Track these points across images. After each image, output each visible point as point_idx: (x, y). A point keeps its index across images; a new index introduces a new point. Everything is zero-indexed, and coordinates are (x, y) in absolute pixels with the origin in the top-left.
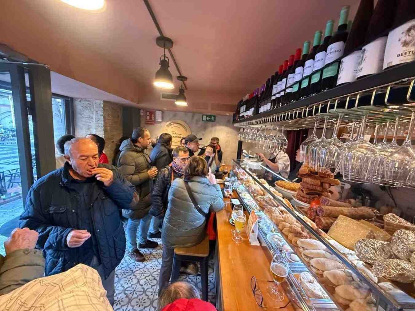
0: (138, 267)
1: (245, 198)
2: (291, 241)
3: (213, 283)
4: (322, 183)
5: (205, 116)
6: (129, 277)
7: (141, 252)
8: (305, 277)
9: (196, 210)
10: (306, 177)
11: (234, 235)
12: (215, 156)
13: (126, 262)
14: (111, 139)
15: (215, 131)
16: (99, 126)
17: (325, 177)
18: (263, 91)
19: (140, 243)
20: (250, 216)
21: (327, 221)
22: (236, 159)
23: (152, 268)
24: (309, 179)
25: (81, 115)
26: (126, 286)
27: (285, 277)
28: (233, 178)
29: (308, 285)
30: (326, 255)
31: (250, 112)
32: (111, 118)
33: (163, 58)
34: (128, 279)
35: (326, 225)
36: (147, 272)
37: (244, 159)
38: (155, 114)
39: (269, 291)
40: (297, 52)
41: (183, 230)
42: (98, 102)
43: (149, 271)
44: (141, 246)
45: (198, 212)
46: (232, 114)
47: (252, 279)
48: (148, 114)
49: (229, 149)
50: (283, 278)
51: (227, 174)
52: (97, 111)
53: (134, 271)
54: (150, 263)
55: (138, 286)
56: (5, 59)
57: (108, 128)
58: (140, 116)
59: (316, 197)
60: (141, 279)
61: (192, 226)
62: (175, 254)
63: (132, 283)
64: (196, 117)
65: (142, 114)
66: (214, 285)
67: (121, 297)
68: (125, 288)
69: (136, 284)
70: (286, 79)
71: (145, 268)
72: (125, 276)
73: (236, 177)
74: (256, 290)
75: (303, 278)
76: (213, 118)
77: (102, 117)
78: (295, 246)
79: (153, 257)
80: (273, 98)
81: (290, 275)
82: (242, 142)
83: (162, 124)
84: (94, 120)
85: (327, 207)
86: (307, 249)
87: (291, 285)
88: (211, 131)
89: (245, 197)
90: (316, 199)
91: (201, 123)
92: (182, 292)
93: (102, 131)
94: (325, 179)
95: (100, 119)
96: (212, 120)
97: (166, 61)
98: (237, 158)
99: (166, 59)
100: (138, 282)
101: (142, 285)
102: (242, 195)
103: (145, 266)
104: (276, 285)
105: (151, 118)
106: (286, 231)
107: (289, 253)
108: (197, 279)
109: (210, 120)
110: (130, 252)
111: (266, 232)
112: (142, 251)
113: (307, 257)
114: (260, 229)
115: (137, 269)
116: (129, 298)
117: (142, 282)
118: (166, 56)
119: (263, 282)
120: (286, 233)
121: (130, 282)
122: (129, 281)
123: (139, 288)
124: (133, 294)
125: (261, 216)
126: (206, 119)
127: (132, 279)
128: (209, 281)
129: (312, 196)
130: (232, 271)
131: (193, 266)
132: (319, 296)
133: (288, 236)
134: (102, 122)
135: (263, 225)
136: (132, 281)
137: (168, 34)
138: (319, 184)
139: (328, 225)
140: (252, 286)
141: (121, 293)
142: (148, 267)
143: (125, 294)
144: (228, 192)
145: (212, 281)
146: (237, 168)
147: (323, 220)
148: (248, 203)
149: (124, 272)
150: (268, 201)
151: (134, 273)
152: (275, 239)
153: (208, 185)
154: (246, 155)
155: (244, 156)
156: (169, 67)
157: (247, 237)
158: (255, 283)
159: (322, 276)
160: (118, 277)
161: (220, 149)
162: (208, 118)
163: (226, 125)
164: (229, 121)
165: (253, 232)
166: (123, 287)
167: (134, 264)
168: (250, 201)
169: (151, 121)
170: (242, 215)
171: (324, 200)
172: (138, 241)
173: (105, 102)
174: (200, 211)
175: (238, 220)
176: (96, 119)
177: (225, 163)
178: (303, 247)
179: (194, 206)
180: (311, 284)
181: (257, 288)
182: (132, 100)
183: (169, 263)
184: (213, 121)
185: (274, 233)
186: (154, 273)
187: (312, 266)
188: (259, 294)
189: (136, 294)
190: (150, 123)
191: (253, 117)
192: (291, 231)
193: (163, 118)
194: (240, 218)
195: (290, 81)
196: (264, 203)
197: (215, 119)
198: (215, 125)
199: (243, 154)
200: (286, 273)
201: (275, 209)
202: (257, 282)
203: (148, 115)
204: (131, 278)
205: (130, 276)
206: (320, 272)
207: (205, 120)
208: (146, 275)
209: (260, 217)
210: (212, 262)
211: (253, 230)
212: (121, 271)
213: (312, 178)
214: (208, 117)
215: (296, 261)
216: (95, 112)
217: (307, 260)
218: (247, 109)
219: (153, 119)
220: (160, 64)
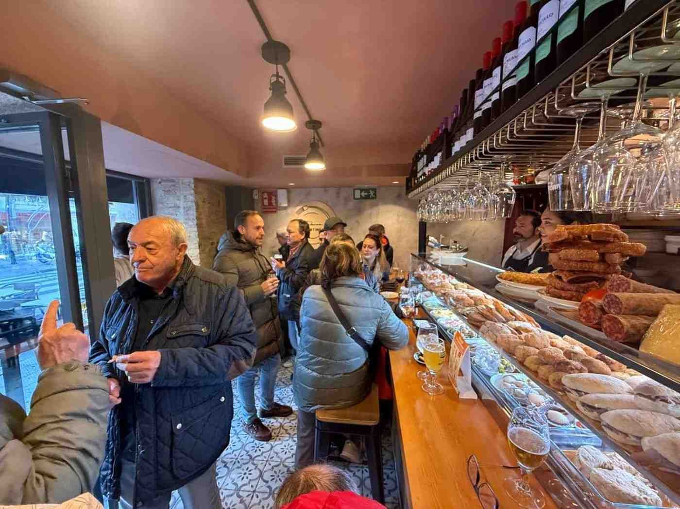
0: (260, 450)
1: (439, 318)
2: (547, 381)
3: (392, 479)
4: (602, 255)
5: (359, 191)
6: (245, 467)
7: (263, 423)
8: (591, 458)
9: (348, 337)
10: (565, 249)
11: (425, 380)
12: (380, 253)
13: (239, 441)
14: (209, 239)
15: (378, 214)
16: (189, 219)
17: (608, 242)
18: (456, 118)
19: (263, 409)
20: (453, 344)
21: (634, 321)
22: (417, 253)
23: (283, 451)
24: (573, 250)
25: (163, 204)
26: (240, 483)
27: (544, 455)
28: (414, 289)
29: (600, 472)
30: (637, 403)
31: (436, 163)
32: (207, 206)
33: (274, 79)
34: (243, 469)
35: (632, 331)
36: (275, 459)
37: (431, 252)
38: (276, 196)
39: (509, 486)
40: (518, 9)
41: (329, 377)
42: (186, 180)
43: (279, 457)
44: (265, 414)
45: (352, 340)
46: (404, 179)
47: (468, 462)
48: (266, 196)
49: (404, 243)
50: (539, 458)
51: (404, 282)
52: (185, 196)
53: (253, 457)
54: (280, 442)
55: (261, 483)
56: (26, 98)
57: (204, 221)
58: (253, 200)
59: (593, 286)
60: (265, 472)
61: (344, 366)
62: (318, 421)
63: (250, 477)
64: (344, 193)
65: (256, 197)
66: (396, 482)
67: (232, 502)
68: (239, 486)
69: (257, 479)
70: (500, 67)
71: (272, 451)
72: (239, 465)
73: (421, 286)
74: (479, 484)
75: (586, 459)
76: (372, 193)
77: (194, 204)
78: (557, 390)
79: (284, 431)
80: (478, 115)
81: (554, 452)
82: (426, 223)
83: (289, 210)
84: (182, 210)
85: (627, 294)
86: (586, 393)
87: (560, 474)
88: (370, 214)
89: (440, 316)
90: (594, 289)
91: (352, 204)
92: (320, 483)
93: (194, 226)
94: (609, 245)
95: (190, 207)
96: (370, 196)
97: (280, 83)
98: (420, 251)
99: (280, 80)
100: (261, 476)
101: (267, 482)
102: (434, 313)
103: (272, 447)
104: (525, 473)
105: (270, 204)
106: (532, 362)
107: (543, 409)
108: (363, 472)
109: (367, 197)
110: (246, 423)
111: (488, 373)
112: (266, 422)
113: (592, 408)
114: (475, 368)
115: (259, 453)
116: (245, 505)
117: (267, 476)
118: (280, 74)
119: (494, 468)
120: (533, 367)
121: (247, 475)
122: (245, 474)
123: (262, 486)
124: (252, 498)
125: (474, 345)
126: (361, 196)
127: (250, 471)
128: (385, 477)
129: (583, 285)
130: (427, 446)
131: (354, 446)
132: (634, 498)
133: (539, 371)
134: (193, 213)
135: (481, 358)
136: (250, 474)
137: (279, 35)
138: (598, 257)
139: (639, 331)
140: (472, 477)
141: (232, 495)
142: (278, 449)
143: (239, 496)
144: (407, 309)
145: (391, 476)
146: (420, 269)
147: (622, 321)
148: (448, 326)
149: (237, 459)
150: (485, 312)
151: (253, 460)
152: (510, 385)
153: (366, 290)
154: (433, 245)
155: (430, 246)
156: (286, 92)
157: (451, 385)
158: (476, 471)
159: (639, 449)
160: (228, 468)
161: (388, 244)
162: (363, 194)
163: (395, 203)
164: (399, 196)
165: (461, 373)
166: (236, 484)
167: (253, 444)
168: (449, 321)
169: (271, 207)
170: (438, 341)
171: (615, 283)
172: (259, 405)
173: (197, 181)
174: (357, 338)
175: (429, 349)
176: (184, 208)
177: (398, 266)
178: (577, 391)
179: (344, 330)
180: (606, 470)
181: (482, 481)
182: (238, 172)
183: (308, 440)
184: (373, 198)
185: (506, 374)
186: (287, 461)
187: (608, 426)
188: (489, 493)
189: (258, 497)
190: (269, 210)
191: (441, 166)
192: (545, 362)
193: (289, 201)
194: (432, 346)
195: (508, 65)
196: (479, 317)
197: (375, 194)
198: (376, 205)
199: (430, 244)
200: (544, 446)
201: (501, 325)
202: (480, 468)
203: (265, 198)
204: (249, 469)
205: (247, 466)
206: (632, 440)
207: (359, 197)
208: (273, 464)
209: (473, 347)
210: (388, 440)
211: (460, 370)
212: (233, 456)
213: (579, 248)
214: (363, 192)
215: (562, 425)
216: (182, 197)
217: (593, 415)
218: (430, 160)
219: (274, 204)
220: (270, 89)
